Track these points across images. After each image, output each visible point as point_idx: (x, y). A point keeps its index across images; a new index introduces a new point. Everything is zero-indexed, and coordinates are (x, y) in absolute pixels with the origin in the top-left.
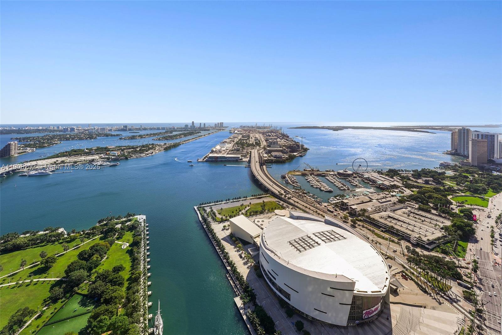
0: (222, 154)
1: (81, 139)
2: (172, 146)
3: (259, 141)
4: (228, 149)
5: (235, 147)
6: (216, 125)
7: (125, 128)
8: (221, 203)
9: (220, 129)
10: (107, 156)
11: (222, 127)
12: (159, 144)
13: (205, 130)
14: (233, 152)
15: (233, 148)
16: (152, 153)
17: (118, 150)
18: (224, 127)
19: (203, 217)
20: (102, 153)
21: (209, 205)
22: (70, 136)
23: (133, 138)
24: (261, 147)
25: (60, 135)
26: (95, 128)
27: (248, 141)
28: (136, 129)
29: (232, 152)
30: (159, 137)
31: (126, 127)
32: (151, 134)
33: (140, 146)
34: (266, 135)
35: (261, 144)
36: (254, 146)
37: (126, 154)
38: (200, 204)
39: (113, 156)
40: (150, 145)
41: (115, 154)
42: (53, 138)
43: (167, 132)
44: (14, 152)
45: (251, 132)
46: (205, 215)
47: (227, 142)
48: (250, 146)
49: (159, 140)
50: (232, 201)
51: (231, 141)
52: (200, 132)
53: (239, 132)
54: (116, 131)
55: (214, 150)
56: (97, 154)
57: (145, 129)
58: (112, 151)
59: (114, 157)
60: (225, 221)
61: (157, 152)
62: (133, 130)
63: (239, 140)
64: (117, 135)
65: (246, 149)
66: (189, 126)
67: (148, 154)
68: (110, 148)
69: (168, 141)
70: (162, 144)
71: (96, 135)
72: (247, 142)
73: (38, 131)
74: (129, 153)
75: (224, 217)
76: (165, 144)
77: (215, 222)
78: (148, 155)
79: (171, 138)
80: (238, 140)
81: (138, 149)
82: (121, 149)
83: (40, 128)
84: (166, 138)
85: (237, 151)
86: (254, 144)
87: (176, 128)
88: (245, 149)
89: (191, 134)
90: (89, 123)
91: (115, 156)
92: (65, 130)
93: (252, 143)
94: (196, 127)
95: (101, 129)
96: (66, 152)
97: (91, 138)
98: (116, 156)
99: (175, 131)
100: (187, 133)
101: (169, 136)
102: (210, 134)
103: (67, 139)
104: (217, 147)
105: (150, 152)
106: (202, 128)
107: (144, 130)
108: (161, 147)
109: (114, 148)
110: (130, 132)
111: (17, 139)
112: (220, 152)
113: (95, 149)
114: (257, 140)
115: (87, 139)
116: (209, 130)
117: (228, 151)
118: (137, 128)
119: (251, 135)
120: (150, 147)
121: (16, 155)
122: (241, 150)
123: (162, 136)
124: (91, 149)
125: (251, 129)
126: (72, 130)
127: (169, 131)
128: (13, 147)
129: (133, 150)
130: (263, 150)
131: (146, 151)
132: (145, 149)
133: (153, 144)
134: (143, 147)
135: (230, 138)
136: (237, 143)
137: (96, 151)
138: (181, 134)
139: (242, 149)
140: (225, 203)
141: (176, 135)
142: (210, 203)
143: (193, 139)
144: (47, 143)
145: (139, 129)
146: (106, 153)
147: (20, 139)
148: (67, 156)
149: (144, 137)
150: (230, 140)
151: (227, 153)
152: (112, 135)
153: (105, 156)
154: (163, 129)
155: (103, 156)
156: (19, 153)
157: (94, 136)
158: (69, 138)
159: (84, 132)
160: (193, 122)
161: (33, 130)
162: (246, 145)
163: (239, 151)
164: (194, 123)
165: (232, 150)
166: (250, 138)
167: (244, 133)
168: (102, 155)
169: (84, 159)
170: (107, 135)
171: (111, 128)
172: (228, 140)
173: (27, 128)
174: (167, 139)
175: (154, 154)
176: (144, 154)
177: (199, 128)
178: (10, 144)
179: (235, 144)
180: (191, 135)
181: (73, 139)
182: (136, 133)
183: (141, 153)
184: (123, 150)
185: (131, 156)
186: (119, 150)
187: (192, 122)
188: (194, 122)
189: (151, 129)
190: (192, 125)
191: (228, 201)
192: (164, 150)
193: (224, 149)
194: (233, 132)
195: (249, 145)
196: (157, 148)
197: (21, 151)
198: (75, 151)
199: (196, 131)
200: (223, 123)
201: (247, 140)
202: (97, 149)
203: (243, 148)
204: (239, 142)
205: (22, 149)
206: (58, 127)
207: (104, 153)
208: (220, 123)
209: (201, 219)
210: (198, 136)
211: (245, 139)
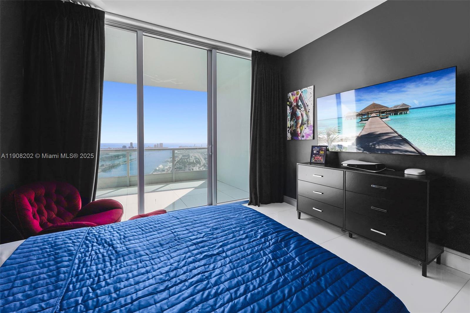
0: (165, 172)
3: (199, 160)
6: (155, 145)
11: (162, 147)
24: (201, 164)
27: (188, 160)
34: (204, 154)
35: (201, 162)
36: (195, 164)
45: (190, 152)
47: (168, 161)
48: (191, 164)
55: (157, 169)
63: (180, 159)
65: (188, 167)
72: (188, 161)
85: (179, 169)
86: (195, 162)
93: (192, 161)
104: (159, 167)
112: (163, 170)
114: (197, 158)
119: (191, 155)
122: (183, 168)
130: (203, 167)
136: (179, 162)
162: (188, 163)
164: (132, 144)
166: (190, 157)
167: (184, 153)
190: (130, 146)
193: (167, 168)
195: (190, 163)
200: (162, 144)
203: (185, 167)
204: (181, 161)
208: (160, 144)
211: (186, 158)
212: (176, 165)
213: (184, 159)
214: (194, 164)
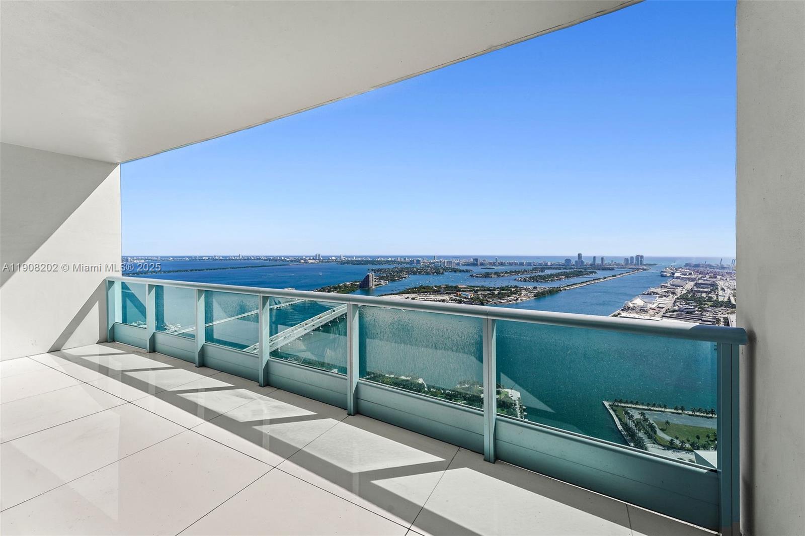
0: (648, 315)
1: (427, 274)
2: (547, 291)
4: (663, 308)
5: (681, 306)
6: (626, 260)
7: (475, 262)
8: (663, 409)
9: (638, 269)
10: (459, 298)
11: (641, 264)
12: (525, 287)
13: (604, 269)
14: (678, 315)
15: (674, 306)
16: (517, 299)
17: (470, 291)
18: (645, 265)
19: (625, 425)
20: (452, 293)
21: (634, 406)
22: (417, 269)
23: (487, 275)
25: (407, 268)
26: (441, 261)
27: (713, 295)
28: (489, 263)
29: (675, 314)
30: (524, 276)
31: (476, 260)
32: (511, 272)
33: (498, 288)
37: (481, 297)
38: (616, 401)
39: (465, 298)
40: (511, 287)
41: (467, 295)
42: (401, 271)
43: (535, 269)
44: (372, 284)
45: (719, 277)
46: (631, 424)
48: (721, 306)
49: (525, 280)
50: (691, 413)
51: (667, 292)
52: (595, 273)
53: (686, 276)
54: (464, 265)
55: (631, 305)
56: (446, 294)
57: (502, 264)
58: (463, 291)
59: (467, 300)
60: (679, 449)
61: (524, 299)
62: (485, 265)
63: (688, 292)
64: (467, 271)
65: (711, 311)
66: (573, 262)
67: (510, 301)
68: (461, 288)
69: (540, 283)
70: (531, 287)
71: (443, 269)
72: (712, 298)
73: (388, 262)
74: (485, 296)
75: (677, 442)
76: (535, 288)
77: (654, 444)
78: (511, 303)
79: (544, 279)
80: (684, 292)
81: (496, 292)
82: (474, 290)
83: (390, 259)
84: (535, 279)
85: (687, 313)
87: (549, 264)
88: (708, 311)
89: (578, 274)
90: (434, 255)
91: (467, 298)
92: (412, 262)
93: (726, 300)
94: (585, 264)
95: (448, 262)
96: (415, 288)
97: (438, 273)
98: (469, 299)
99: (549, 268)
100: (570, 273)
101: (539, 276)
102: (615, 276)
103: (415, 273)
104: (635, 302)
105: (513, 298)
106: (598, 265)
107: (500, 265)
108: (530, 292)
109: (465, 288)
110: (483, 267)
111: (372, 270)
112: (643, 310)
113: (444, 288)
115: (433, 273)
116: (612, 269)
117: (663, 310)
118: (491, 262)
119: (721, 284)
120: (513, 290)
121: (374, 287)
122: (696, 312)
123: (529, 276)
124: (440, 287)
125: (718, 270)
126: (418, 262)
127: (538, 268)
128: (371, 278)
129: (489, 292)
131: (508, 296)
132: (506, 293)
133: (516, 287)
134: (503, 290)
135: (665, 286)
136: (684, 298)
137: (446, 290)
138: (558, 275)
139: (698, 311)
140: (673, 413)
141: (552, 275)
142: (637, 403)
143: (582, 283)
144: (397, 276)
145: (494, 264)
146: (457, 294)
147: (374, 270)
148: (417, 293)
149: (502, 275)
150: (666, 290)
151: (661, 314)
152: (461, 271)
153: (456, 297)
154: (529, 264)
155: (454, 297)
156: (375, 286)
157: (441, 271)
158: (416, 272)
159: (430, 266)
160: (580, 255)
161: (384, 261)
162: (710, 303)
163: (691, 313)
164: (581, 257)
165: (674, 311)
166: (717, 288)
167: (698, 279)
168: (452, 296)
169: (433, 298)
170: (455, 271)
171: (458, 261)
172: (659, 290)
173: (379, 259)
174: (537, 281)
175: (520, 301)
176: (506, 301)
177: (591, 265)
178: (368, 276)
179: (677, 299)
180: (577, 276)
181: (420, 273)
182: (490, 268)
183: (500, 298)
184: (476, 292)
185: (487, 300)
186: (472, 291)
187: (577, 255)
188: (583, 256)
189: (511, 264)
190: (577, 260)
191: (680, 412)
192: (535, 296)
193: (654, 306)
194: (668, 275)
195: (717, 304)
196: (524, 293)
197: (377, 283)
198: (424, 288)
199: (588, 271)
200: (642, 257)
201: (710, 293)
202: (446, 288)
203: (702, 310)
204: (690, 295)
205: (377, 281)
206: (405, 259)
207: (454, 293)
208: (637, 257)
209: (620, 427)
210: (592, 279)
211: (705, 290)
212: (678, 303)
213: (697, 291)
214: (733, 308)
